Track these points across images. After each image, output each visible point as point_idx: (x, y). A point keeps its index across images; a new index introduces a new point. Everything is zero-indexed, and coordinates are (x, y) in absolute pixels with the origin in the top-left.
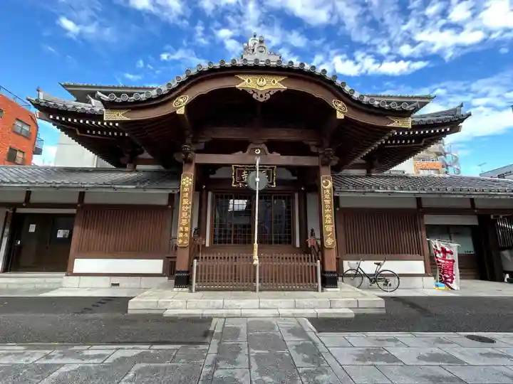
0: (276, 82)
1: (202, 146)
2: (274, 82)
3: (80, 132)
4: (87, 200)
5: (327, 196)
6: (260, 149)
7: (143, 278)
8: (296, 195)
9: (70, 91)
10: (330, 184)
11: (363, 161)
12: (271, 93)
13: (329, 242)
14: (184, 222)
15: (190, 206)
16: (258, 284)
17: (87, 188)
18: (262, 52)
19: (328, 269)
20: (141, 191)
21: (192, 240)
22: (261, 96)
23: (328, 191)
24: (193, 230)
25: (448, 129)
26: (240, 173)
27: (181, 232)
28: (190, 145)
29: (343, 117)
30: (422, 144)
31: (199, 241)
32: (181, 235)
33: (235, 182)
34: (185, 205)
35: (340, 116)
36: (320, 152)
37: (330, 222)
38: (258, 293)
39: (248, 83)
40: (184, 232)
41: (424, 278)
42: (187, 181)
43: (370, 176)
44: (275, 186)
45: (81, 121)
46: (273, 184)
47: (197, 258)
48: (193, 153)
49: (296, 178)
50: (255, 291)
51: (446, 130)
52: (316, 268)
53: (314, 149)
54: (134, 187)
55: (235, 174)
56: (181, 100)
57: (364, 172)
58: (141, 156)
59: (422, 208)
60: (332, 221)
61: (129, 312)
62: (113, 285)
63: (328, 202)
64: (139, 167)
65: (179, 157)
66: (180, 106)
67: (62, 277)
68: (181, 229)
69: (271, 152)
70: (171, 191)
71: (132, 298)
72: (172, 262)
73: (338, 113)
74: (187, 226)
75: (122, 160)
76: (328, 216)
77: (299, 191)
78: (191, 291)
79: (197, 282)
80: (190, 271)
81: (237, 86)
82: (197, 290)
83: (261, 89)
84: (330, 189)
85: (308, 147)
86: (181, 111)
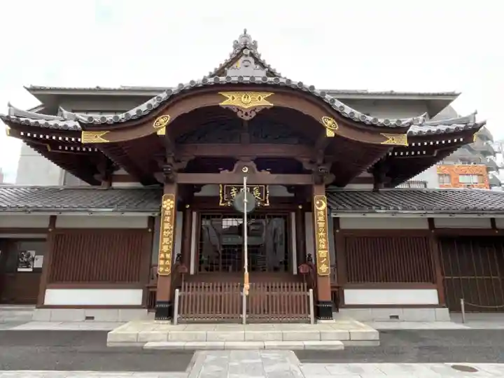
0: (262, 98)
1: (184, 165)
2: (260, 98)
3: (52, 149)
4: (59, 224)
5: (321, 219)
6: (247, 166)
7: (120, 310)
8: (293, 215)
9: (35, 95)
10: (324, 205)
11: (369, 175)
12: (257, 111)
13: (324, 269)
14: (165, 248)
15: (172, 231)
16: (244, 316)
17: (60, 212)
18: (246, 66)
19: (321, 299)
20: (118, 214)
21: (174, 268)
22: (246, 114)
23: (322, 213)
24: (176, 256)
25: (461, 140)
26: (229, 190)
27: (162, 259)
28: (171, 165)
29: (333, 135)
30: (435, 155)
31: (182, 269)
32: (161, 262)
33: (223, 200)
34: (166, 230)
35: (330, 134)
36: (313, 169)
37: (324, 246)
38: (244, 326)
39: (231, 100)
40: (165, 259)
41: (437, 309)
42: (168, 204)
43: (378, 191)
44: (268, 205)
45: (54, 138)
46: (266, 203)
47: (180, 288)
48: (175, 173)
49: (292, 195)
50: (242, 323)
51: (458, 140)
52: (308, 297)
53: (307, 166)
54: (111, 210)
55: (223, 191)
56: (162, 120)
57: (370, 187)
58: (116, 173)
59: (435, 229)
60: (326, 246)
61: (108, 345)
62: (87, 318)
63: (321, 225)
64: (115, 185)
65: (159, 177)
66: (161, 127)
67: (32, 310)
68: (162, 256)
69: (259, 170)
70: (150, 214)
71: (109, 331)
72: (152, 292)
73: (328, 130)
74: (168, 252)
75: (97, 177)
76: (322, 241)
77: (296, 210)
78: (172, 322)
79: (179, 313)
80: (171, 301)
81: (220, 104)
82: (179, 322)
83: (246, 107)
84: (324, 211)
85: (300, 164)
86: (162, 132)
